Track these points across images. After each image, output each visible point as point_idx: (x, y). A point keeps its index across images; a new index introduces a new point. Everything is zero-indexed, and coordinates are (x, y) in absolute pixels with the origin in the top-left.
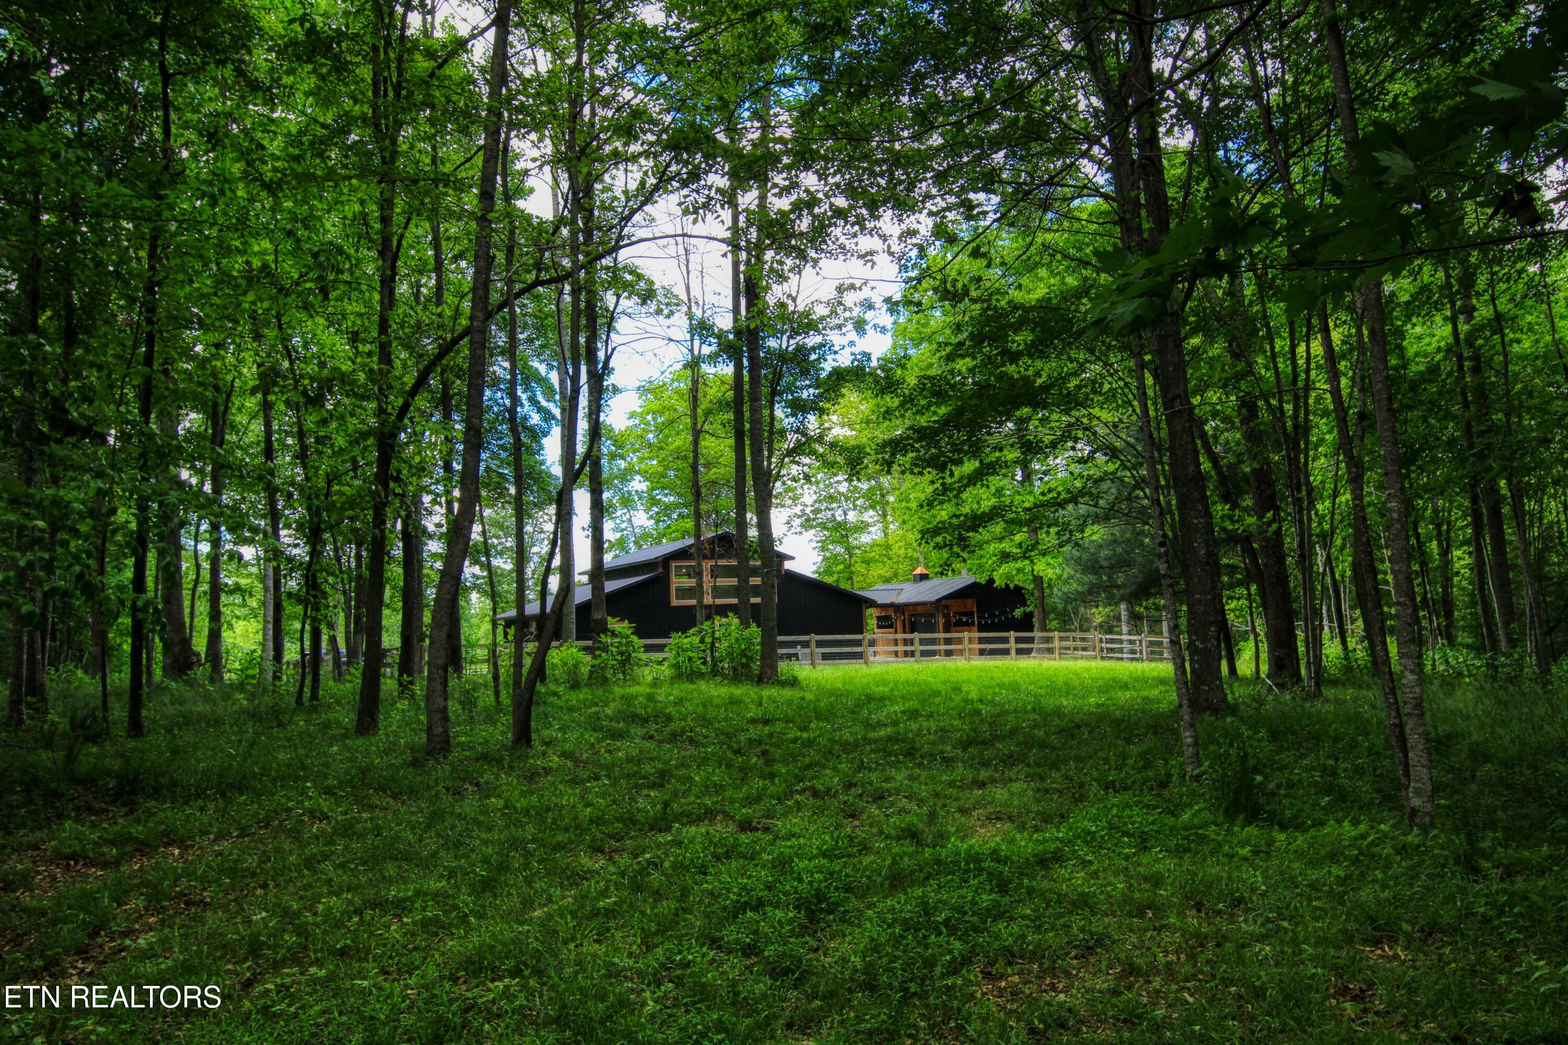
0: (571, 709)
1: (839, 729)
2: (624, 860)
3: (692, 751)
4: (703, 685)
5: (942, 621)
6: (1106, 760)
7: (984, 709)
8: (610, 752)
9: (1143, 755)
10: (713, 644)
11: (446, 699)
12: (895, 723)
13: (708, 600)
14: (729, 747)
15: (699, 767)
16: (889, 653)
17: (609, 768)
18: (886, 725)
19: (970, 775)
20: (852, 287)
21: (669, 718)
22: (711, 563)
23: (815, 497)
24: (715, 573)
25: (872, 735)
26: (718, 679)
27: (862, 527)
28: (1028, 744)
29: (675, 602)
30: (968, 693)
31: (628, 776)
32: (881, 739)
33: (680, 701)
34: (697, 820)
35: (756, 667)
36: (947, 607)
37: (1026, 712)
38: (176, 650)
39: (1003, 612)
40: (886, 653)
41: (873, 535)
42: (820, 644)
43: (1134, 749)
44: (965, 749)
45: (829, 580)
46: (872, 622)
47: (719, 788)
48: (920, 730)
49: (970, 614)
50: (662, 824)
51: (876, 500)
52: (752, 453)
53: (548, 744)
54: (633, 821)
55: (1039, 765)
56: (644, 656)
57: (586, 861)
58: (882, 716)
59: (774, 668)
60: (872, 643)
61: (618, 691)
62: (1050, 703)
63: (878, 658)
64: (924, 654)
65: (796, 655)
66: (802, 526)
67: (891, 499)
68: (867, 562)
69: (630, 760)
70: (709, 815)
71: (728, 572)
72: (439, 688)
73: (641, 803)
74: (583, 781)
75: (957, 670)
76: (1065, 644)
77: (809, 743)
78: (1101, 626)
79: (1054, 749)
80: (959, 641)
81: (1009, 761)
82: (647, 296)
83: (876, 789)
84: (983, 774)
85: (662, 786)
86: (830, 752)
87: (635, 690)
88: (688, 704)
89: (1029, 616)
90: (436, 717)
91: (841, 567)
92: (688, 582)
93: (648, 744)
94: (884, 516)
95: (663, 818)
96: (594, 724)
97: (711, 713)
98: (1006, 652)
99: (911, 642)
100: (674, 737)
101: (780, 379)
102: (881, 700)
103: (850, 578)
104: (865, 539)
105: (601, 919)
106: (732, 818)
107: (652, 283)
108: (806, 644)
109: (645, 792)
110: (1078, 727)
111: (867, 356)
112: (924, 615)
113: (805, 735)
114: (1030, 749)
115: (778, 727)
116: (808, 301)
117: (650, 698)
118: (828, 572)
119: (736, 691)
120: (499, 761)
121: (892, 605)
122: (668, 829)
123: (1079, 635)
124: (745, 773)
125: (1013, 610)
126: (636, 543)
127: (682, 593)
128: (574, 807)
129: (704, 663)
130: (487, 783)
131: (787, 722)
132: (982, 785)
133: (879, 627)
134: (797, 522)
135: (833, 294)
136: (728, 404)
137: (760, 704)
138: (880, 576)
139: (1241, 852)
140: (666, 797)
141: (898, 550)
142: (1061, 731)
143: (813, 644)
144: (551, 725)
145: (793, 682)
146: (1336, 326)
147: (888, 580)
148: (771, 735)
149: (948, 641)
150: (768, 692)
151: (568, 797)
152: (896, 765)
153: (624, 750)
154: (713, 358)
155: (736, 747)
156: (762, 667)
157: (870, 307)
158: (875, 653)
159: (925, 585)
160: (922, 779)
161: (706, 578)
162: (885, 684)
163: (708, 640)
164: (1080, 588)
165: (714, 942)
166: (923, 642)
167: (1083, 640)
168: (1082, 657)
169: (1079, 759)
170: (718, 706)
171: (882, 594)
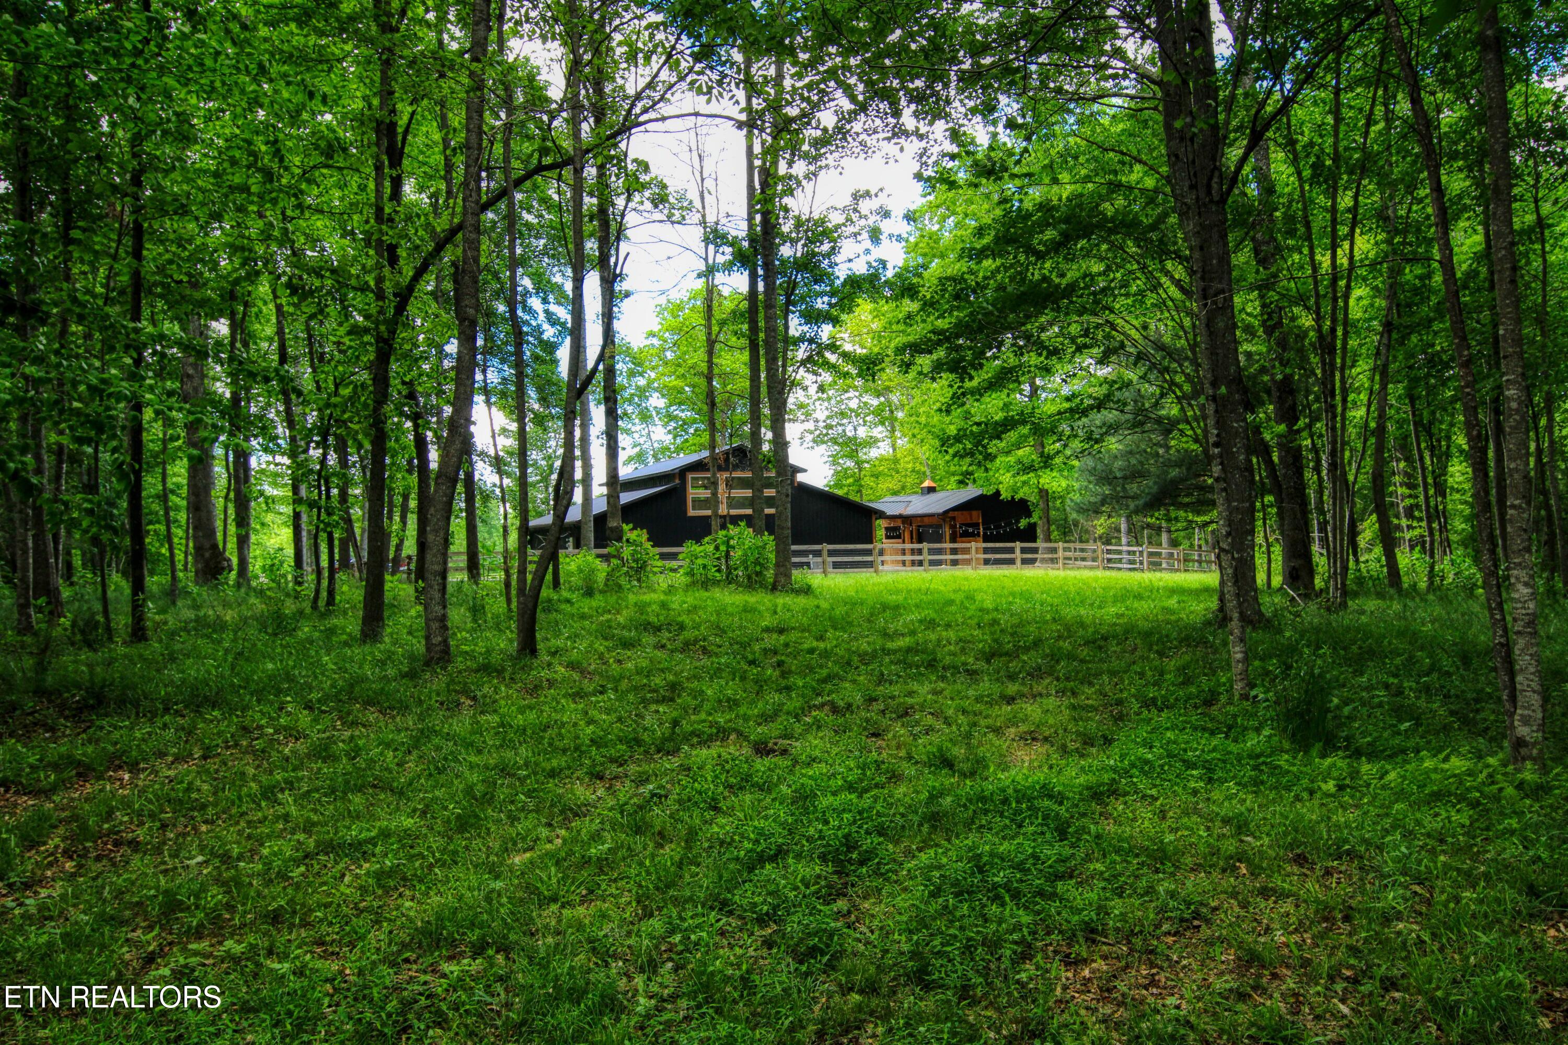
0: (583, 617)
1: (856, 639)
2: (625, 790)
3: (705, 661)
4: (717, 593)
5: (948, 532)
6: (1142, 675)
7: (1003, 619)
8: (619, 662)
9: (1181, 669)
10: (728, 553)
11: (445, 607)
12: (913, 633)
13: (723, 510)
14: (744, 657)
15: (711, 678)
16: (897, 562)
17: (617, 680)
18: (903, 635)
19: (996, 689)
20: (867, 194)
21: (682, 627)
22: (726, 475)
23: (827, 413)
24: (730, 484)
25: (890, 645)
26: (733, 586)
27: (872, 442)
28: (1055, 657)
29: (691, 513)
30: (982, 601)
31: (635, 688)
32: (900, 650)
33: (694, 609)
34: (706, 741)
35: (770, 574)
36: (954, 518)
37: (1046, 622)
38: (207, 555)
39: (1011, 524)
40: (893, 562)
41: (883, 450)
42: (831, 553)
43: (1171, 664)
44: (988, 662)
45: (840, 492)
46: (880, 533)
47: (733, 703)
48: (939, 641)
49: (976, 525)
50: (669, 746)
51: (885, 416)
52: (767, 362)
53: (554, 654)
54: (638, 742)
55: (1068, 679)
56: (660, 563)
57: (581, 792)
58: (899, 625)
59: (788, 576)
60: (881, 553)
61: (632, 598)
62: (1069, 613)
63: (886, 567)
64: (933, 563)
65: (808, 564)
66: (814, 441)
67: (900, 415)
68: (876, 476)
69: (639, 672)
70: (722, 734)
71: (744, 483)
72: (437, 596)
73: (648, 721)
74: (587, 695)
75: (966, 579)
76: (1068, 554)
77: (826, 654)
78: (1100, 537)
79: (1082, 661)
80: (966, 551)
81: (1036, 674)
82: (659, 200)
83: (899, 704)
84: (1012, 688)
85: (672, 700)
86: (849, 663)
87: (647, 598)
88: (701, 613)
89: (1032, 527)
90: (435, 625)
91: (851, 480)
92: (704, 494)
93: (659, 654)
94: (893, 431)
95: (670, 739)
96: (605, 633)
97: (725, 621)
98: (1011, 562)
99: (920, 552)
100: (687, 646)
101: (794, 289)
102: (896, 608)
103: (859, 491)
104: (874, 453)
105: (593, 869)
106: (746, 739)
107: (665, 187)
108: (817, 554)
109: (653, 707)
110: (1104, 638)
111: (883, 263)
112: (931, 526)
113: (822, 645)
114: (1058, 662)
115: (793, 636)
116: (824, 208)
117: (664, 605)
118: (838, 485)
119: (752, 599)
120: (500, 672)
121: (900, 517)
122: (675, 752)
123: (1078, 545)
124: (760, 685)
125: (1018, 522)
126: (655, 456)
127: (698, 504)
128: (575, 725)
129: (719, 571)
130: (485, 696)
131: (803, 631)
132: (1010, 700)
133: (888, 537)
134: (809, 437)
135: (848, 200)
136: (742, 315)
137: (775, 613)
138: (888, 489)
139: (1324, 787)
140: (675, 714)
141: (906, 464)
142: (1087, 643)
143: (825, 553)
144: (561, 633)
145: (807, 590)
146: (1362, 233)
147: (895, 493)
148: (787, 645)
149: (954, 551)
150: (782, 600)
151: (571, 712)
152: (918, 677)
153: (635, 660)
154: (728, 267)
155: (750, 657)
156: (776, 575)
157: (886, 214)
158: (883, 563)
159: (933, 497)
160: (946, 693)
161: (722, 487)
162: (898, 592)
163: (723, 548)
164: (1092, 499)
165: (725, 907)
166: (932, 551)
167: (1082, 550)
168: (1085, 567)
169: (1113, 673)
170: (731, 615)
171: (891, 506)
